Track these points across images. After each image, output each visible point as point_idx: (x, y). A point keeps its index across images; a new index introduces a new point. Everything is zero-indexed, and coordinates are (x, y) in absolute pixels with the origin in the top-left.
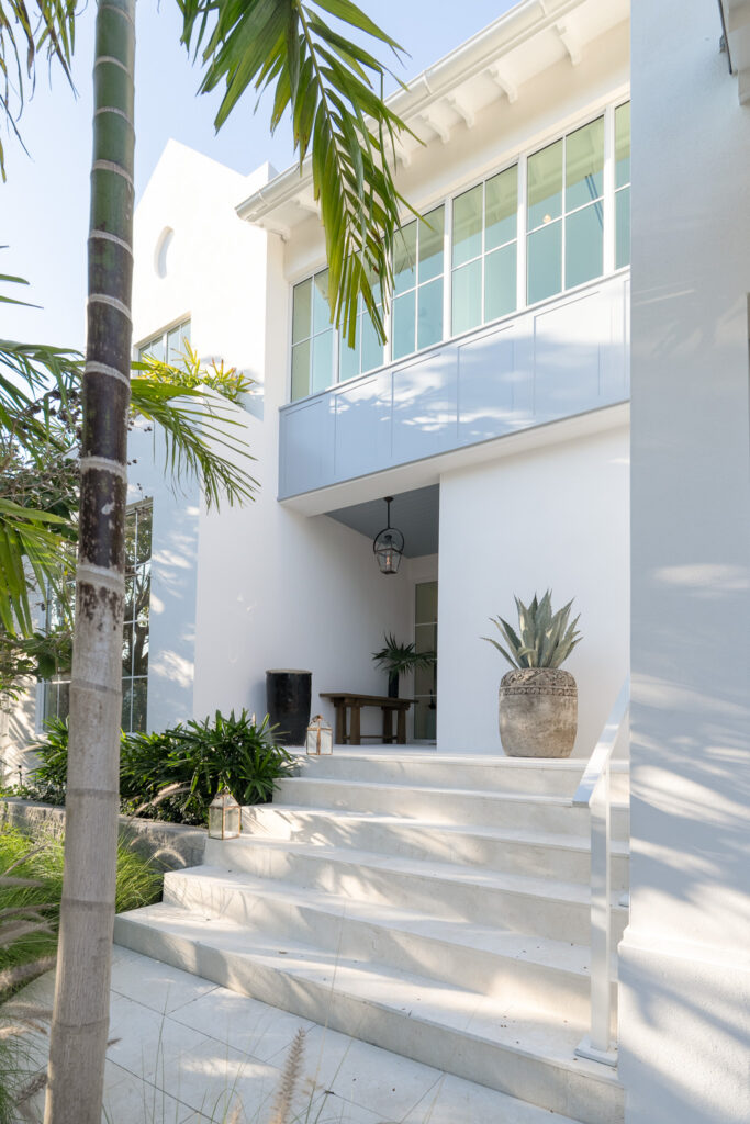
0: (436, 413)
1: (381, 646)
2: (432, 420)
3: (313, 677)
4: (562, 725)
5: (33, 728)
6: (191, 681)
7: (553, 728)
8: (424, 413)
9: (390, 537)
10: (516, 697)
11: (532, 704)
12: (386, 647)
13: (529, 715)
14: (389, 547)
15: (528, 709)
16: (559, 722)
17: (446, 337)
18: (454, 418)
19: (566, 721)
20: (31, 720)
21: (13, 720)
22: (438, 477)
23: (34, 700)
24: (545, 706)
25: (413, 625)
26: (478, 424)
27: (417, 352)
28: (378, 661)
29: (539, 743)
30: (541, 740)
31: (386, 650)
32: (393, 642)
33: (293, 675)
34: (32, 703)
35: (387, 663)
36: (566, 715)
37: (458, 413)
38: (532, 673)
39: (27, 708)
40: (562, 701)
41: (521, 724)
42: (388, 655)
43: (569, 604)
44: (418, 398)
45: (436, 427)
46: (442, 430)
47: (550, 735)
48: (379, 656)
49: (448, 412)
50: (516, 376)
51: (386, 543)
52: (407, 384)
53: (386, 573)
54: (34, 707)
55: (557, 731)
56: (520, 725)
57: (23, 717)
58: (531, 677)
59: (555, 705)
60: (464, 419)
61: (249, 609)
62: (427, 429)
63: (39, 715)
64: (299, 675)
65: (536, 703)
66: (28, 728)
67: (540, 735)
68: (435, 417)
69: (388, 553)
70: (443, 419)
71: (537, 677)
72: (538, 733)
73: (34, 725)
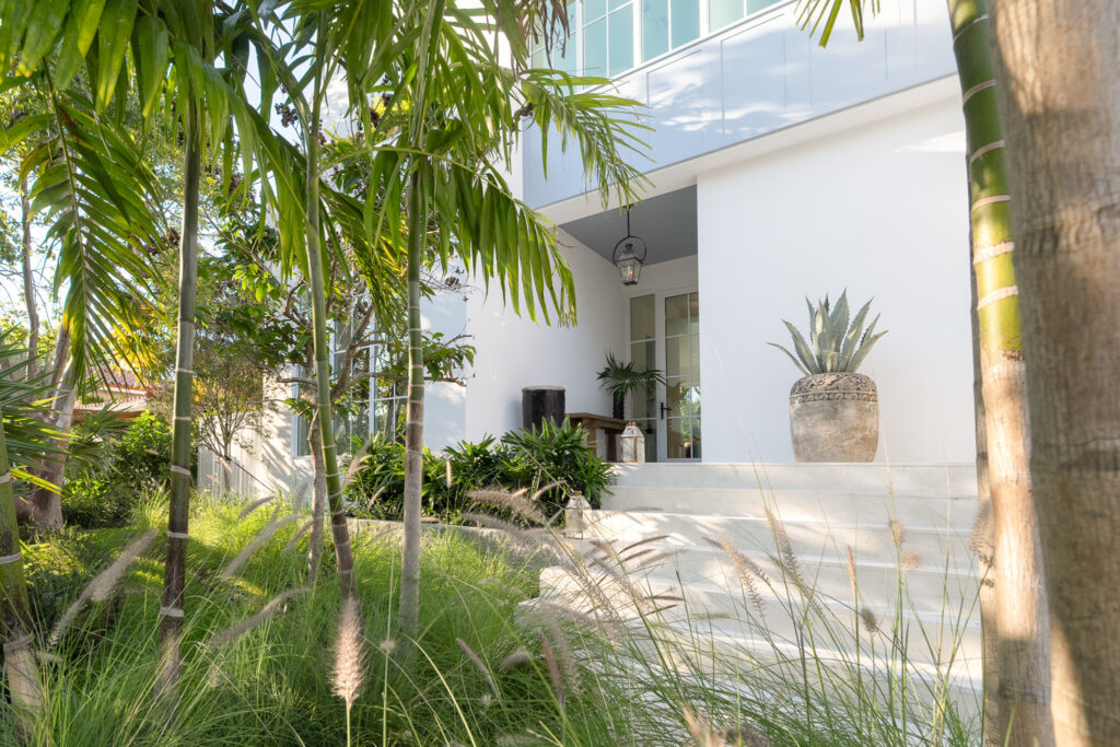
0: (699, 111)
1: (602, 366)
2: (695, 119)
3: (566, 394)
4: (868, 433)
5: (289, 453)
6: (462, 398)
7: (859, 435)
8: (686, 112)
9: (631, 245)
10: (817, 404)
11: (836, 410)
12: (608, 366)
13: (832, 422)
14: (632, 256)
15: (832, 415)
16: (865, 429)
17: (704, 33)
18: (718, 116)
19: (871, 428)
20: (287, 445)
21: (266, 446)
22: (695, 178)
23: (289, 425)
24: (850, 412)
25: (628, 343)
26: (749, 119)
27: (671, 51)
28: (601, 381)
29: (844, 452)
30: (846, 449)
31: (608, 370)
32: (613, 360)
33: (551, 391)
34: (288, 428)
35: (611, 382)
36: (870, 421)
37: (723, 110)
38: (833, 378)
39: (282, 433)
40: (867, 406)
41: (824, 431)
42: (611, 374)
43: (868, 303)
44: (678, 97)
45: (700, 126)
46: (705, 127)
47: (857, 443)
48: (603, 376)
49: (713, 109)
50: (789, 69)
51: (626, 252)
52: (663, 85)
53: (627, 284)
54: (289, 432)
55: (864, 438)
56: (822, 434)
57: (278, 443)
58: (833, 382)
59: (860, 410)
60: (731, 115)
61: (503, 325)
62: (689, 128)
63: (294, 440)
64: (555, 391)
65: (840, 410)
66: (283, 453)
67: (846, 443)
68: (698, 115)
69: (632, 262)
70: (707, 117)
71: (841, 381)
72: (843, 441)
73: (290, 450)
